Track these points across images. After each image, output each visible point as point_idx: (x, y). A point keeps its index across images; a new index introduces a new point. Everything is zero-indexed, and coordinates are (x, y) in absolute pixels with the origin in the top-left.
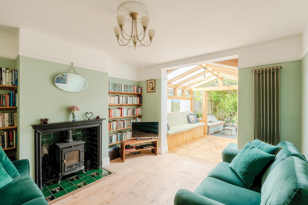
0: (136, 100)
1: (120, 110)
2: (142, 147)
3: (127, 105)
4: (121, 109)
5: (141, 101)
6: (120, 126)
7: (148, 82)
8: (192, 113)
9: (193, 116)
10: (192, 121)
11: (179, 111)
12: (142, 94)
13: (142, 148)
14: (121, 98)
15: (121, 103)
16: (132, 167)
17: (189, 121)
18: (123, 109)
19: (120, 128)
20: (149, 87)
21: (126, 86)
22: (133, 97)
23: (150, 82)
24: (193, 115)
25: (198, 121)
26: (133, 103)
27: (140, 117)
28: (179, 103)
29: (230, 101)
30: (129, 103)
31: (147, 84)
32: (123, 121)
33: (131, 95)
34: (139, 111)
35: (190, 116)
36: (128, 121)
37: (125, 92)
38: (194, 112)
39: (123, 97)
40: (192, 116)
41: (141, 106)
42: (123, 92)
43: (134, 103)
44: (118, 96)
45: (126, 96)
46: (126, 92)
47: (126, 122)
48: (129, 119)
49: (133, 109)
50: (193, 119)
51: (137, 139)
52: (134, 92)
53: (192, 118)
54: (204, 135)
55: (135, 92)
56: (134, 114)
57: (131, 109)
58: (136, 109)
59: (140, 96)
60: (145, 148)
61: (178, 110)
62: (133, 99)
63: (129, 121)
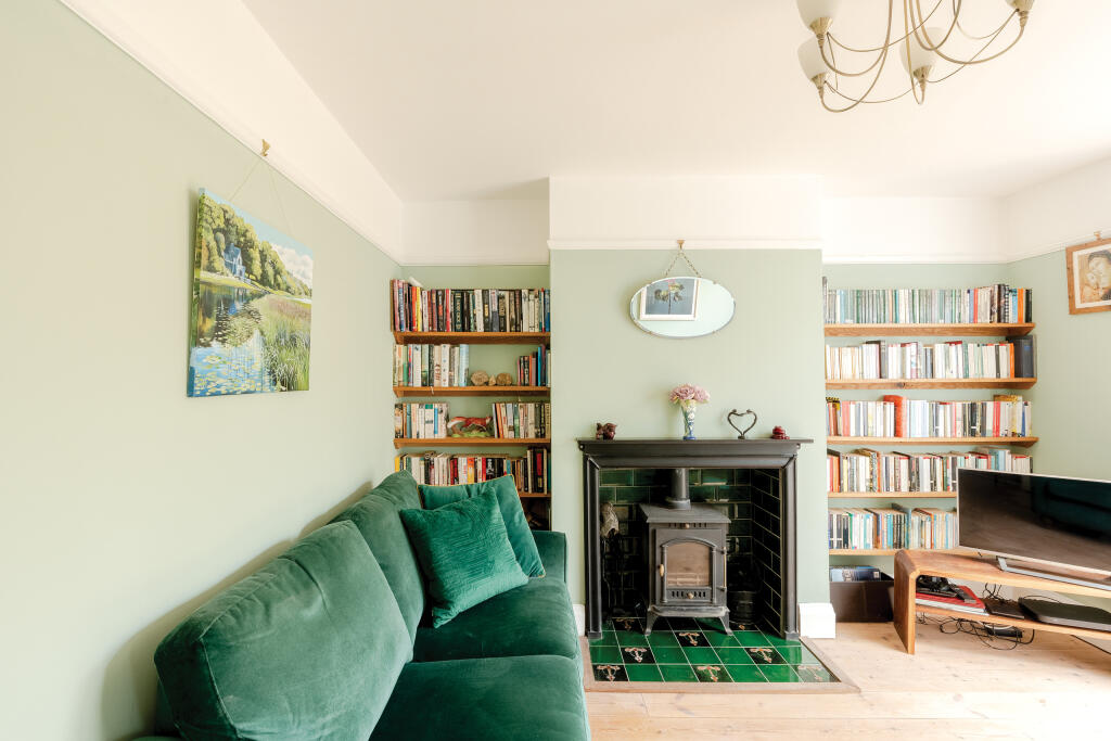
0: (991, 361)
1: (890, 407)
2: (1030, 609)
3: (932, 386)
4: (897, 402)
5: (1024, 366)
6: (892, 481)
7: (1076, 255)
12: (1030, 328)
13: (1035, 619)
14: (893, 353)
15: (893, 373)
16: (958, 698)
18: (905, 403)
19: (892, 489)
20: (1084, 284)
21: (921, 297)
22: (972, 347)
23: (1091, 256)
26: (966, 376)
27: (1020, 446)
30: (940, 375)
31: (1070, 270)
32: (909, 457)
33: (957, 335)
34: (1010, 416)
36: (938, 461)
37: (918, 325)
39: (903, 345)
41: (1027, 392)
42: (904, 319)
43: (973, 376)
44: (878, 342)
45: (923, 340)
46: (925, 325)
47: (925, 464)
48: (941, 452)
49: (973, 407)
51: (994, 562)
52: (975, 319)
55: (984, 320)
56: (978, 428)
57: (959, 406)
58: (990, 406)
59: (1017, 337)
60: (1056, 620)
62: (966, 353)
63: (945, 465)
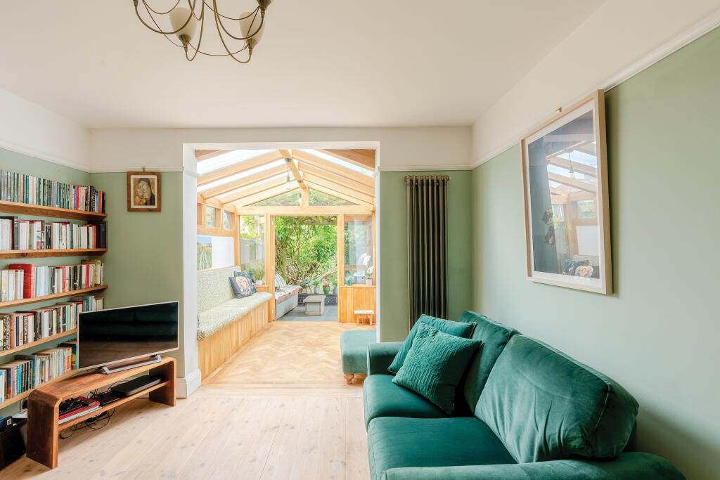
0: (84, 237)
1: (21, 273)
3: (46, 255)
4: (27, 269)
5: (101, 240)
6: (21, 336)
7: (132, 177)
8: (238, 269)
9: (244, 278)
10: (242, 290)
11: (211, 266)
12: (104, 217)
13: (124, 396)
14: (24, 228)
15: (23, 246)
17: (236, 293)
18: (33, 269)
19: (21, 343)
20: (136, 194)
21: (46, 185)
22: (75, 226)
23: (140, 180)
24: (243, 275)
25: (255, 290)
26: (72, 247)
27: (98, 292)
28: (210, 246)
29: (311, 241)
30: (57, 246)
31: (129, 185)
32: (35, 313)
33: (68, 217)
34: (94, 274)
35: (238, 279)
36: (54, 312)
37: (41, 207)
38: (244, 267)
39: (32, 222)
40: (241, 277)
41: (103, 256)
42: (32, 202)
43: (76, 248)
44: (12, 218)
45: (46, 219)
46: (45, 207)
47: (46, 316)
48: (57, 306)
49: (75, 269)
50: (245, 285)
52: (77, 206)
53: (242, 283)
54: (269, 322)
55: (82, 209)
56: (77, 284)
57: (67, 268)
58: (84, 267)
59: (96, 222)
60: (134, 391)
61: (208, 266)
62: (72, 231)
63: (58, 313)
